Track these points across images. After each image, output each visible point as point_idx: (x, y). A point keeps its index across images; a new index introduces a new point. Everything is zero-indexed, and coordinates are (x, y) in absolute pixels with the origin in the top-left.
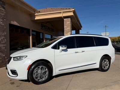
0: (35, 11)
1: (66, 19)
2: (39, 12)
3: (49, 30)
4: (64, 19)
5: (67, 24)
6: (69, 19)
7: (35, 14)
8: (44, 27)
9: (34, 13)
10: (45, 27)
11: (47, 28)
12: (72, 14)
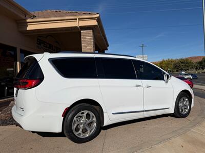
0: (26, 14)
1: (85, 31)
2: (34, 17)
3: (52, 49)
4: (82, 31)
5: (87, 39)
6: (91, 32)
7: (27, 21)
8: (42, 45)
9: (24, 18)
10: (44, 44)
11: (48, 46)
12: (94, 23)
